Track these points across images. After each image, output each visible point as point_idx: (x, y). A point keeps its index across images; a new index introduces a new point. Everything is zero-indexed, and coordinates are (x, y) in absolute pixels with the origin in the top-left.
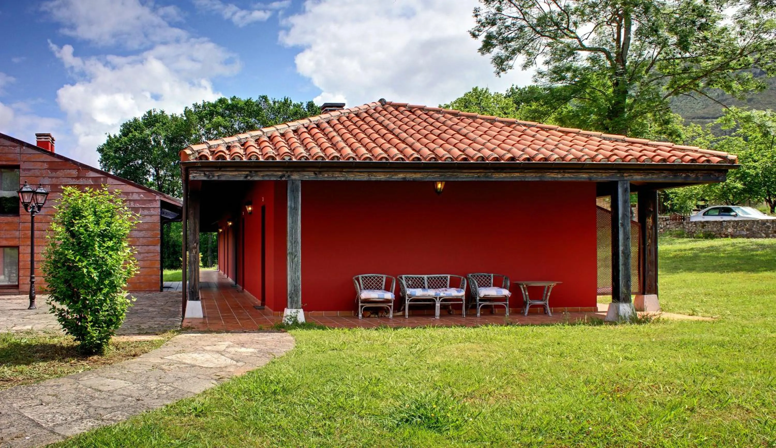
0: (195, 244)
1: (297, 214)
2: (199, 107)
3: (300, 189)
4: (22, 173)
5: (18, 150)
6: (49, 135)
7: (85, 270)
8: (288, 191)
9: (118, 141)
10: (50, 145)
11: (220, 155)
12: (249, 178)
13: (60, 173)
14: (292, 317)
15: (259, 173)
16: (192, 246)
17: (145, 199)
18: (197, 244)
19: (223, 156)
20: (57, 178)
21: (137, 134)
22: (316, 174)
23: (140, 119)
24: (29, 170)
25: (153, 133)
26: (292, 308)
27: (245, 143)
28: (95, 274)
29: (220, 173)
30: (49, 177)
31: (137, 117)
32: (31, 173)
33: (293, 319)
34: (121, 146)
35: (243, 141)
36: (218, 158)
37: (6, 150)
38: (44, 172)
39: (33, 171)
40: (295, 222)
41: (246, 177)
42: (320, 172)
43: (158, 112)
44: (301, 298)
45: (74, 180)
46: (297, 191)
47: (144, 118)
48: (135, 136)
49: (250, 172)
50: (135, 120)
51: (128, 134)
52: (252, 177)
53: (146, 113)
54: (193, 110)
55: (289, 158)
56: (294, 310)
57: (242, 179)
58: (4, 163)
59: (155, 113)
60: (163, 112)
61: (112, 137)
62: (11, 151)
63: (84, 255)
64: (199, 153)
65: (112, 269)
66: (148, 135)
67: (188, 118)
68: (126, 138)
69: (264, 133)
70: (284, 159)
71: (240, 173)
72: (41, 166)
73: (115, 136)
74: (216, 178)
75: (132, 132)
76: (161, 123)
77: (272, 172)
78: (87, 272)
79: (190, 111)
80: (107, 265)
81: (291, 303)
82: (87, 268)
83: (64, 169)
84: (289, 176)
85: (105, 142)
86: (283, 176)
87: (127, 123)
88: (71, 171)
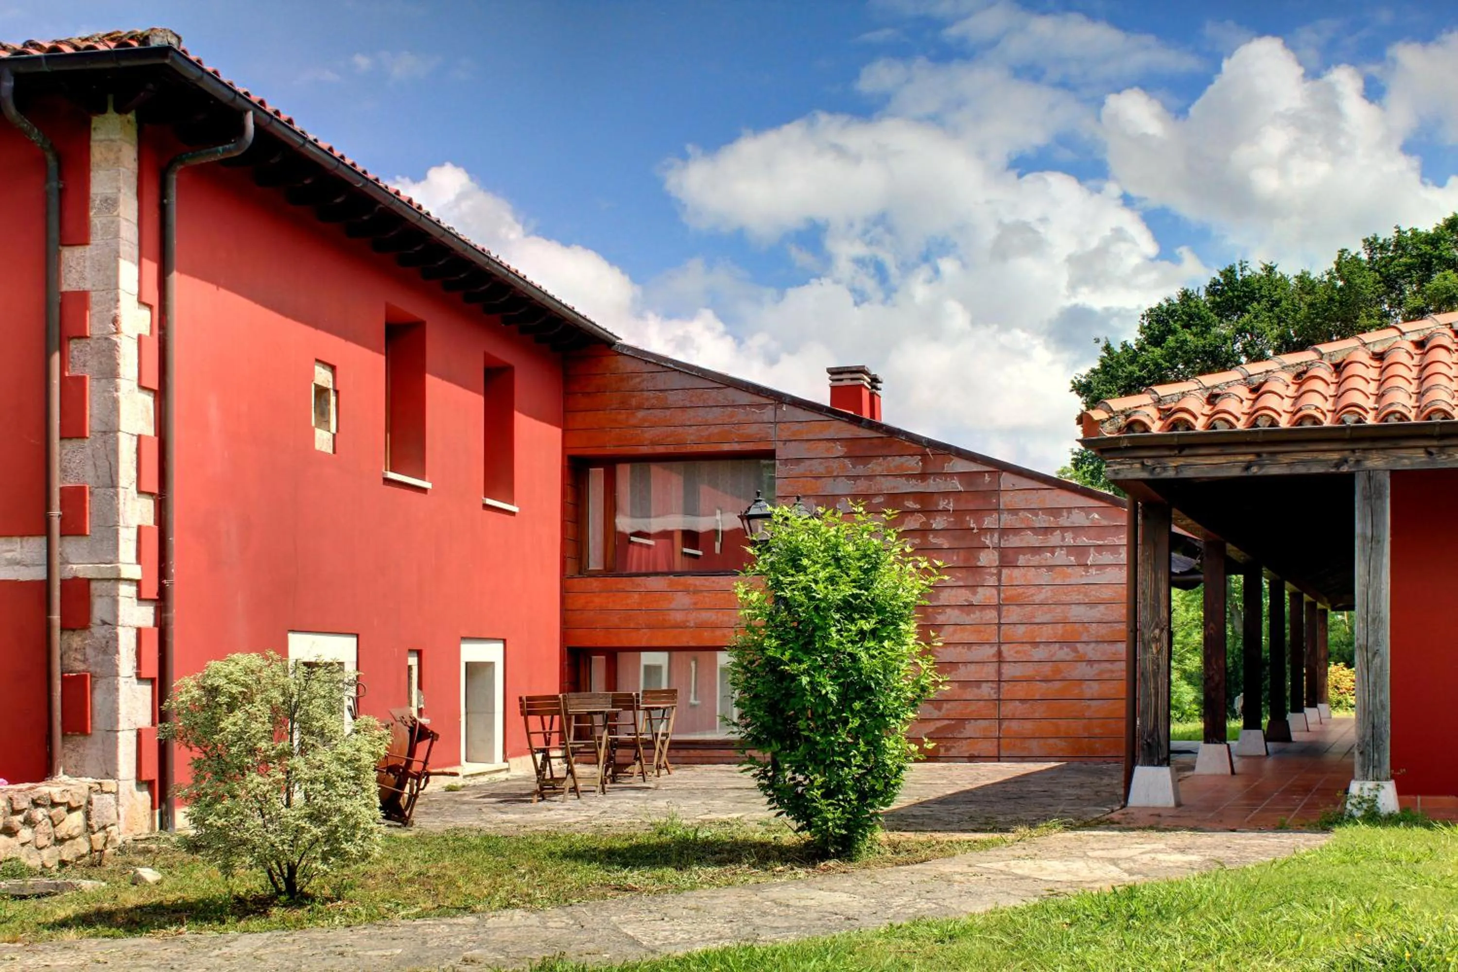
0: (1157, 631)
1: (1380, 554)
2: (1383, 247)
3: (1388, 492)
4: (780, 470)
5: (768, 414)
6: (861, 370)
7: (805, 680)
8: (1358, 498)
9: (1133, 360)
10: (865, 394)
11: (1180, 420)
12: (1254, 470)
13: (876, 466)
14: (1362, 800)
15: (1280, 458)
16: (1147, 636)
17: (1104, 523)
18: (1162, 630)
19: (1187, 421)
20: (870, 477)
21: (1189, 337)
22: (1430, 454)
23: (1203, 294)
24: (799, 460)
25: (1241, 331)
26: (1365, 777)
27: (1261, 385)
28: (829, 688)
29: (1180, 461)
30: (848, 477)
31: (1191, 288)
32: (798, 470)
33: (1365, 806)
34: (1144, 373)
35: (1257, 380)
36: (1174, 426)
37: (741, 415)
38: (835, 464)
39: (808, 462)
40: (1376, 570)
41: (1247, 468)
42: (1442, 449)
43: (1255, 268)
44: (1388, 754)
45: (913, 482)
46: (1380, 496)
47: (1212, 290)
48: (1185, 341)
49: (1258, 455)
50: (1186, 296)
51: (1164, 340)
52: (1261, 466)
53: (1218, 277)
54: (1364, 257)
55: (1355, 418)
56: (1370, 784)
57: (1236, 472)
58: (736, 447)
59: (1247, 273)
60: (1270, 270)
61: (1118, 349)
62: (755, 417)
63: (808, 647)
64: (1127, 416)
65: (872, 678)
66: (1225, 339)
67: (1347, 281)
68: (1158, 351)
69: (1322, 355)
70: (1344, 422)
71: (1232, 458)
72: (828, 450)
73: (1124, 345)
74: (1171, 474)
75: (1173, 332)
76: (1264, 302)
77: (1315, 454)
78: (810, 683)
79: (1355, 259)
80: (859, 671)
81: (1363, 766)
82: (810, 675)
83: (885, 457)
84: (1358, 462)
85: (1097, 365)
86: (1345, 461)
87: (1160, 307)
88: (903, 459)
